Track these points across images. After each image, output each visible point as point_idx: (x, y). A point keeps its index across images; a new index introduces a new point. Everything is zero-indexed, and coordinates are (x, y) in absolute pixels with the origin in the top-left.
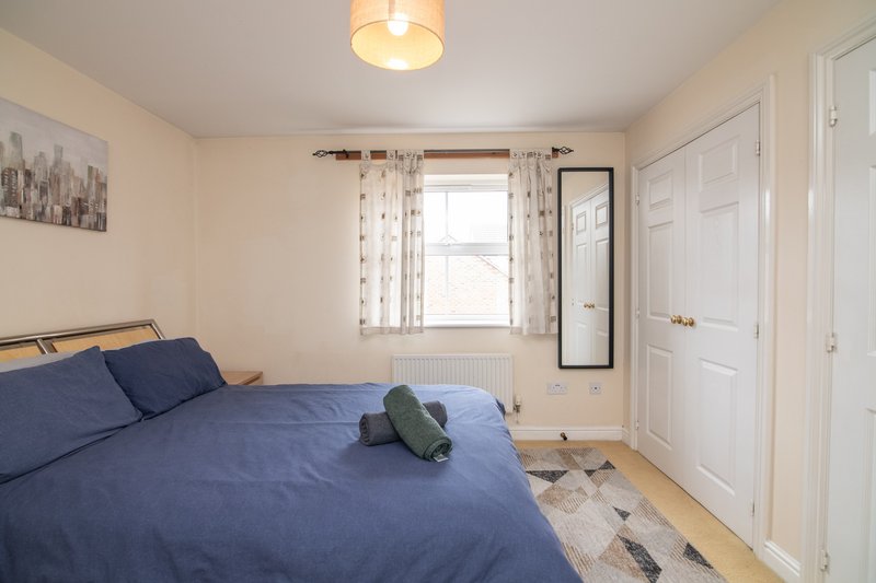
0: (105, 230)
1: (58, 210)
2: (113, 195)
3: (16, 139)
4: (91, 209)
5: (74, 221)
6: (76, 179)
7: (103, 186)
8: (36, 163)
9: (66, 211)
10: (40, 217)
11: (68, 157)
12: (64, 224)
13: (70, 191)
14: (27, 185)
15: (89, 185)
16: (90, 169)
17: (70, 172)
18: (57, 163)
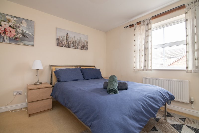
0: (87, 50)
1: (80, 47)
2: (89, 44)
3: (74, 37)
4: (85, 47)
5: (82, 49)
6: (83, 42)
7: (87, 43)
8: (77, 40)
9: (81, 47)
10: (77, 48)
11: (81, 39)
12: (81, 49)
13: (82, 44)
14: (76, 44)
15: (85, 43)
16: (85, 40)
17: (82, 41)
18: (80, 40)
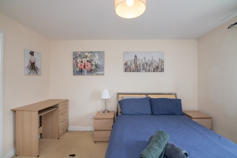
0: (163, 72)
1: (152, 69)
2: (165, 64)
3: (145, 58)
4: (160, 68)
5: (156, 70)
6: (156, 62)
7: (163, 62)
8: (148, 61)
9: (154, 69)
10: (149, 71)
11: (154, 58)
12: (154, 71)
13: (155, 64)
14: (147, 66)
15: (159, 62)
16: (160, 59)
17: (155, 61)
18: (152, 60)
